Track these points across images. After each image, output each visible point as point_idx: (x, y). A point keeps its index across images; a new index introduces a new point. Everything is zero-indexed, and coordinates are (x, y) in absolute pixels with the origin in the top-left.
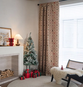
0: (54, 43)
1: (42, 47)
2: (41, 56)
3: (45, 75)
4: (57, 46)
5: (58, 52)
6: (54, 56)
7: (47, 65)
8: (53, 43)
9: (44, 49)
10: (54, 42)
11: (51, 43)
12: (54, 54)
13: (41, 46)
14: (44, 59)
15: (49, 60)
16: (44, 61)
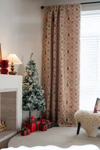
0: (72, 73)
1: (50, 79)
2: (49, 95)
3: (58, 126)
4: (76, 77)
5: (79, 87)
6: (71, 94)
7: (60, 109)
8: (70, 73)
9: (54, 82)
10: (72, 71)
11: (66, 73)
12: (71, 90)
13: (48, 77)
14: (54, 99)
15: (64, 100)
16: (54, 103)
